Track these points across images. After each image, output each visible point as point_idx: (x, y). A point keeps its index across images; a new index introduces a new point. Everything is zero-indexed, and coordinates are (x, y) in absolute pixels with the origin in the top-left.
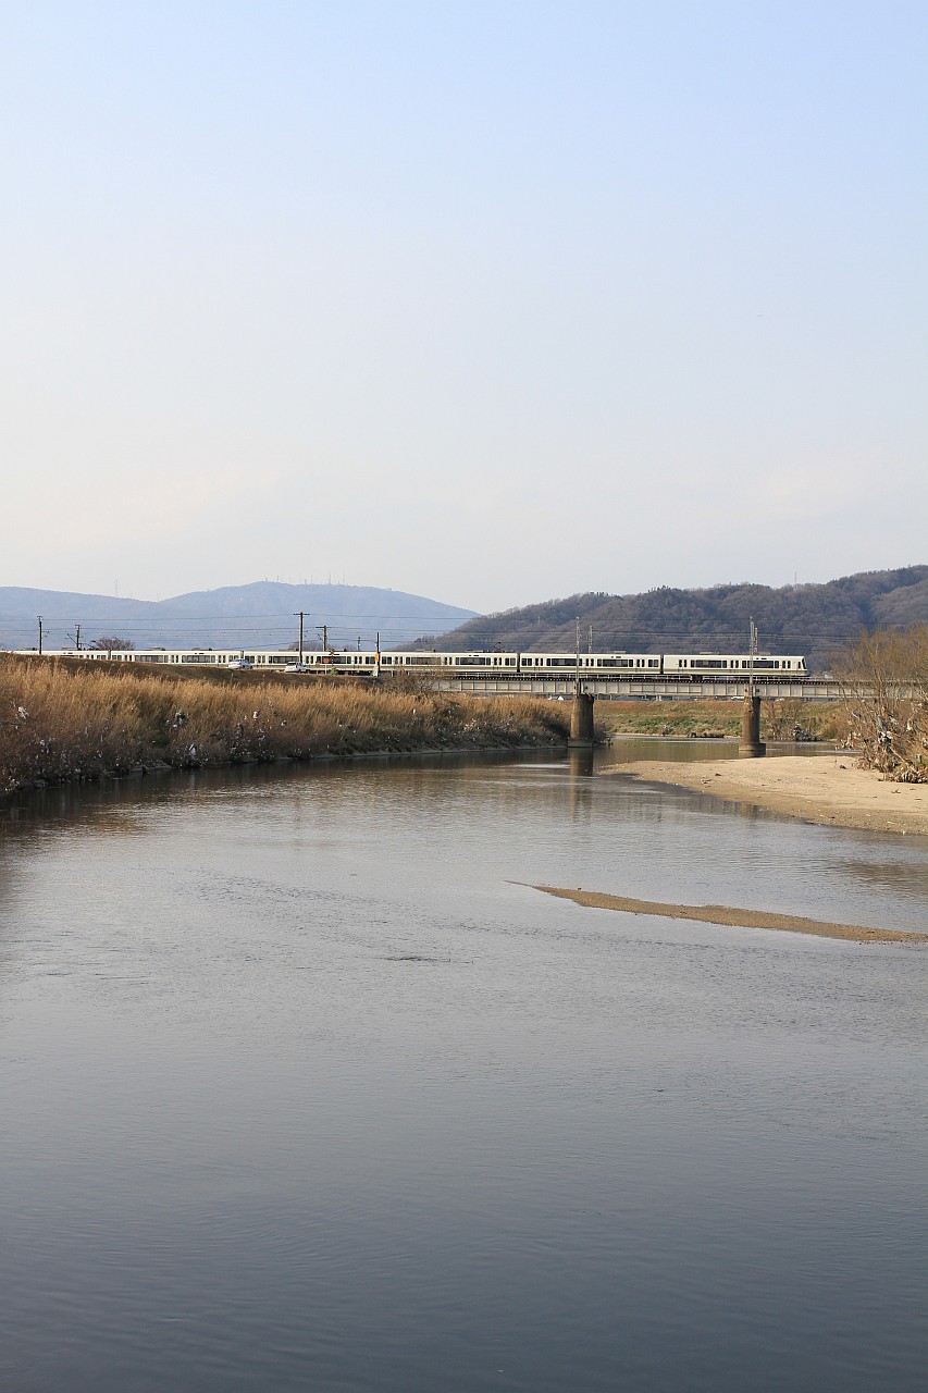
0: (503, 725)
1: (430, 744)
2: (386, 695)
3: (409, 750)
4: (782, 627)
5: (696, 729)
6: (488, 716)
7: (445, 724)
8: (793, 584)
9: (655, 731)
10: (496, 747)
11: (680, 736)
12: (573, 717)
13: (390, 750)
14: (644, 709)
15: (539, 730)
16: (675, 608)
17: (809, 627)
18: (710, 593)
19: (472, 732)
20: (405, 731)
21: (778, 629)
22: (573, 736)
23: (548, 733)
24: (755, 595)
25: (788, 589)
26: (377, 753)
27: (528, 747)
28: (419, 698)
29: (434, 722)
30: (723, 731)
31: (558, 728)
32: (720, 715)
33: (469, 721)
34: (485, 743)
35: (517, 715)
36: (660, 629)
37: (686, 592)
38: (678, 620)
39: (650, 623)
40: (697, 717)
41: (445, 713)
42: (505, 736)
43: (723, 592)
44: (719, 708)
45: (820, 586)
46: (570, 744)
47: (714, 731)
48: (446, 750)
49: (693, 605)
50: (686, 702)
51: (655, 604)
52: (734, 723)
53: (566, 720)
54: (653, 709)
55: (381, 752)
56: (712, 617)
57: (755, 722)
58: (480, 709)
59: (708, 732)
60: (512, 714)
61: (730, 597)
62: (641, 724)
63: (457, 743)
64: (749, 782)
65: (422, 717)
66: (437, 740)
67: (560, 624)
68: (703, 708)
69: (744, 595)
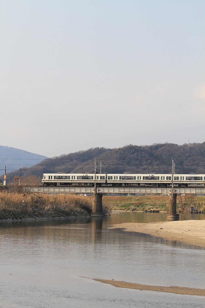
0: (62, 207)
1: (30, 216)
2: (10, 194)
3: (21, 218)
4: (183, 163)
5: (147, 208)
6: (55, 203)
7: (37, 207)
8: (188, 143)
9: (129, 209)
10: (59, 217)
11: (140, 211)
12: (93, 203)
13: (13, 219)
14: (123, 199)
15: (78, 209)
16: (135, 154)
17: (195, 162)
18: (151, 148)
19: (48, 210)
20: (19, 210)
21: (182, 163)
22: (93, 212)
23: (82, 210)
24: (171, 148)
25: (185, 145)
26: (7, 220)
27: (74, 217)
28: (25, 195)
29: (32, 206)
30: (159, 209)
31: (87, 208)
32: (157, 202)
33: (47, 206)
34: (55, 215)
35: (68, 202)
36: (129, 163)
37: (140, 147)
38: (137, 159)
39: (124, 161)
40: (147, 203)
41: (37, 202)
42: (63, 212)
43: (157, 147)
44: (157, 199)
45: (199, 144)
46: (92, 215)
47: (155, 209)
48: (37, 218)
49: (143, 153)
50: (142, 196)
51: (127, 152)
52: (163, 205)
53: (90, 205)
54: (127, 199)
55: (9, 220)
56: (152, 158)
57: (174, 204)
58: (52, 200)
59: (152, 209)
60: (66, 202)
61: (160, 149)
62: (122, 206)
63: (41, 215)
64: (176, 231)
65: (26, 204)
66: (33, 214)
67: (84, 162)
68: (149, 199)
69: (166, 148)
